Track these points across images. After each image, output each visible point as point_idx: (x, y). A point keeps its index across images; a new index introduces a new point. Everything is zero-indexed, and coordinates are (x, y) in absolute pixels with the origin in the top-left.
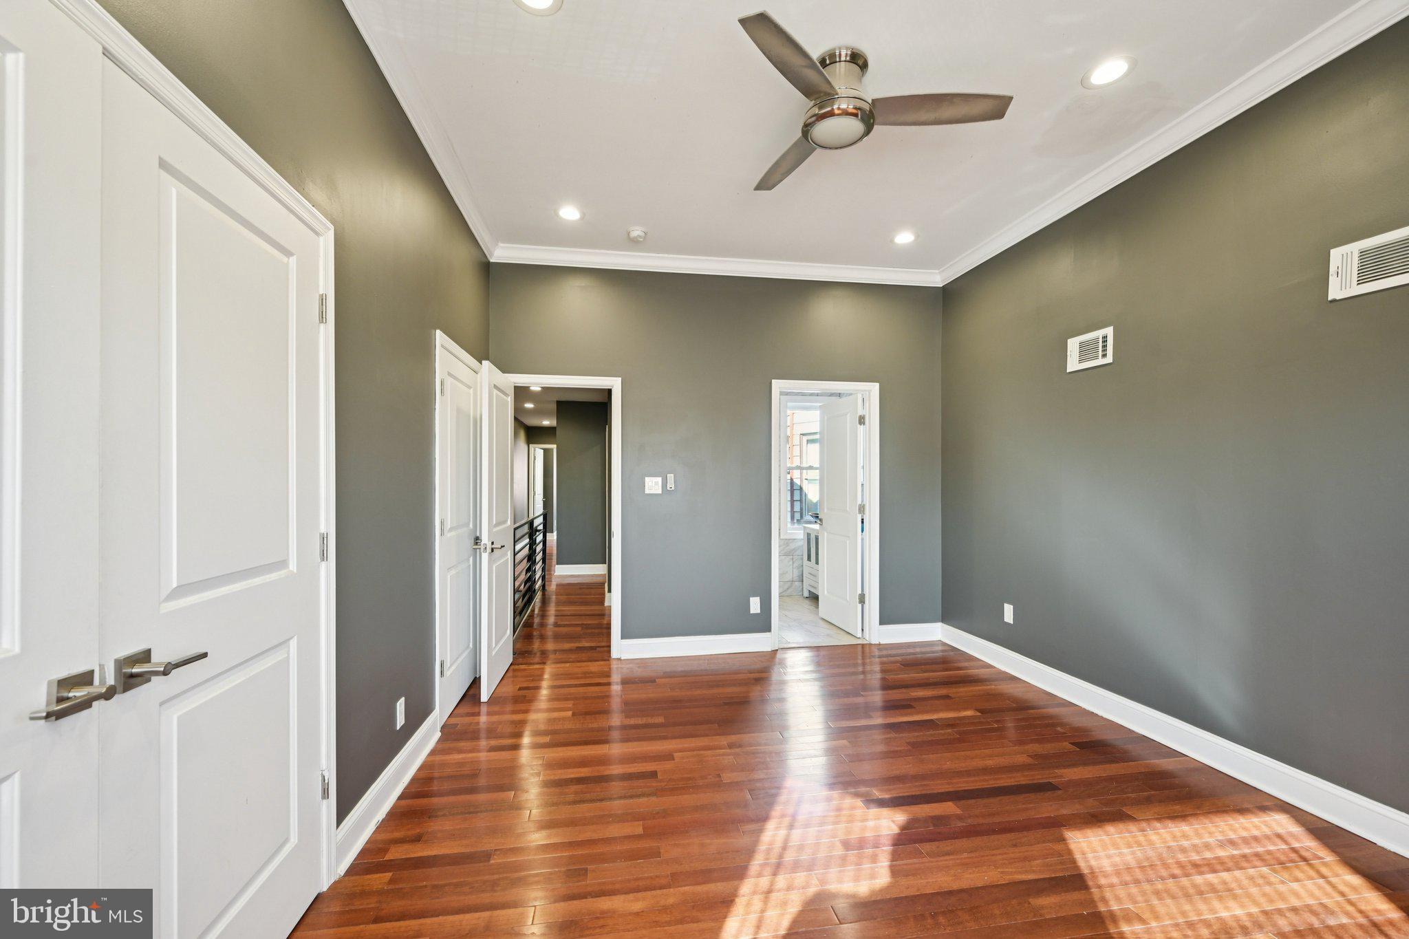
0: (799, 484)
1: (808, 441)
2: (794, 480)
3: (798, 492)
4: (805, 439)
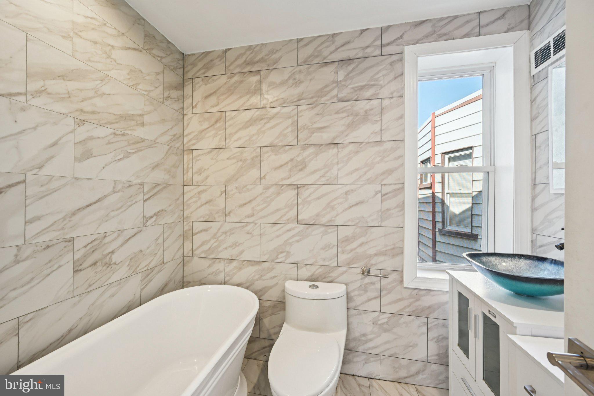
0: (441, 197)
1: (450, 159)
2: (436, 194)
3: (440, 204)
4: (446, 157)
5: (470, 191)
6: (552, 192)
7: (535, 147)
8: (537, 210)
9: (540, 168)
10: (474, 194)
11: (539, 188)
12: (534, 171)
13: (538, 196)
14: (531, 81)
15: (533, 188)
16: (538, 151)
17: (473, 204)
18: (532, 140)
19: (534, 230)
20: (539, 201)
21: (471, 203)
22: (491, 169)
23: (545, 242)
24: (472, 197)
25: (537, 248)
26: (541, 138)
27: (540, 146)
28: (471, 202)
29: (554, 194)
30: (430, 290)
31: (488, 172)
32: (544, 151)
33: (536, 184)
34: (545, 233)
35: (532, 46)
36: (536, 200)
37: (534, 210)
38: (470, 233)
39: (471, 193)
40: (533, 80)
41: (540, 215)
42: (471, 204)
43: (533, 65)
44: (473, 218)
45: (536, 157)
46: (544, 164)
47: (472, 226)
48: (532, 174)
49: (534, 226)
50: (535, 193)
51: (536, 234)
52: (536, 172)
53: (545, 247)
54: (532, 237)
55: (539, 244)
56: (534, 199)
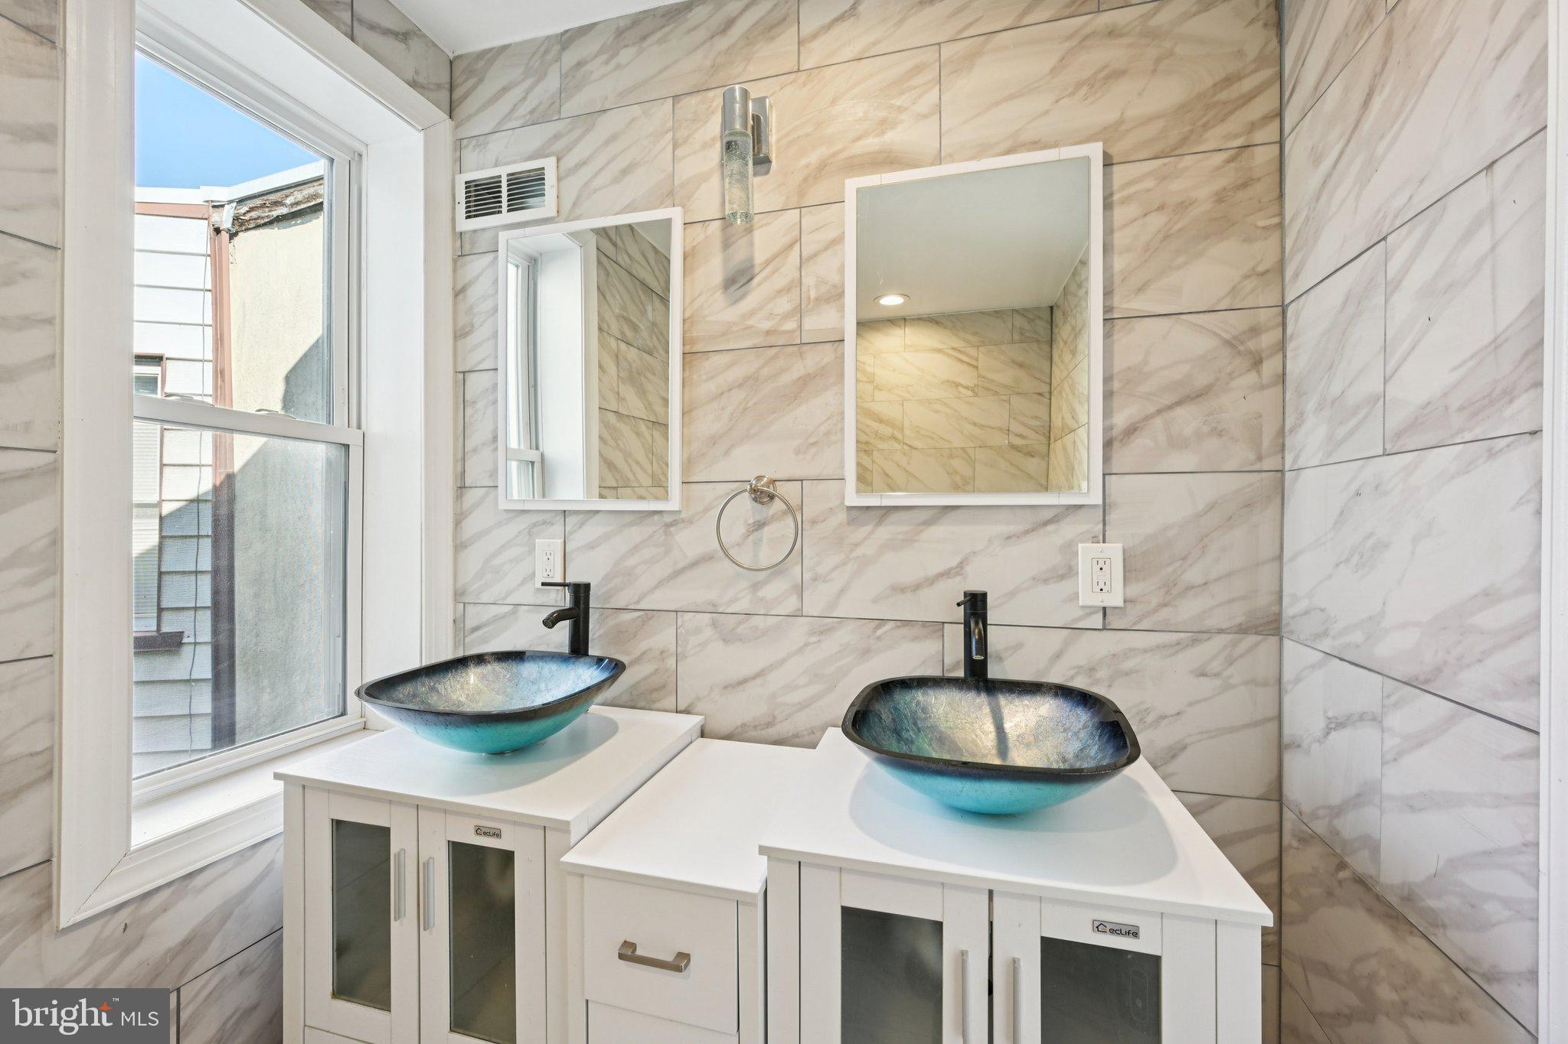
5: (155, 499)
6: (503, 505)
7: (462, 402)
8: (466, 547)
9: (475, 450)
10: (167, 508)
11: (471, 497)
12: (460, 456)
13: (470, 514)
14: (454, 242)
15: (457, 496)
16: (469, 411)
17: (162, 538)
18: (456, 382)
19: (459, 595)
20: (471, 526)
21: (158, 536)
22: (352, 438)
23: (485, 618)
24: (161, 518)
25: (466, 634)
26: (477, 383)
27: (475, 402)
28: (157, 532)
29: (505, 510)
30: (190, 876)
31: (347, 447)
32: (484, 413)
33: (465, 487)
34: (485, 598)
35: (459, 165)
36: (464, 524)
37: (459, 547)
38: (155, 634)
39: (159, 505)
40: (458, 243)
41: (473, 559)
42: (158, 540)
43: (461, 209)
44: (162, 583)
45: (466, 425)
46: (483, 444)
47: (160, 610)
48: (455, 461)
49: (459, 584)
50: (461, 508)
51: (464, 604)
52: (464, 459)
53: (486, 629)
54: (455, 612)
55: (470, 623)
56: (460, 522)
